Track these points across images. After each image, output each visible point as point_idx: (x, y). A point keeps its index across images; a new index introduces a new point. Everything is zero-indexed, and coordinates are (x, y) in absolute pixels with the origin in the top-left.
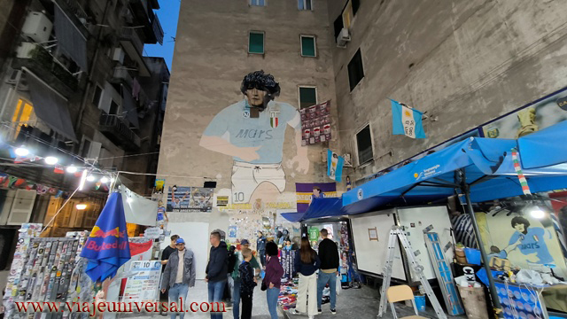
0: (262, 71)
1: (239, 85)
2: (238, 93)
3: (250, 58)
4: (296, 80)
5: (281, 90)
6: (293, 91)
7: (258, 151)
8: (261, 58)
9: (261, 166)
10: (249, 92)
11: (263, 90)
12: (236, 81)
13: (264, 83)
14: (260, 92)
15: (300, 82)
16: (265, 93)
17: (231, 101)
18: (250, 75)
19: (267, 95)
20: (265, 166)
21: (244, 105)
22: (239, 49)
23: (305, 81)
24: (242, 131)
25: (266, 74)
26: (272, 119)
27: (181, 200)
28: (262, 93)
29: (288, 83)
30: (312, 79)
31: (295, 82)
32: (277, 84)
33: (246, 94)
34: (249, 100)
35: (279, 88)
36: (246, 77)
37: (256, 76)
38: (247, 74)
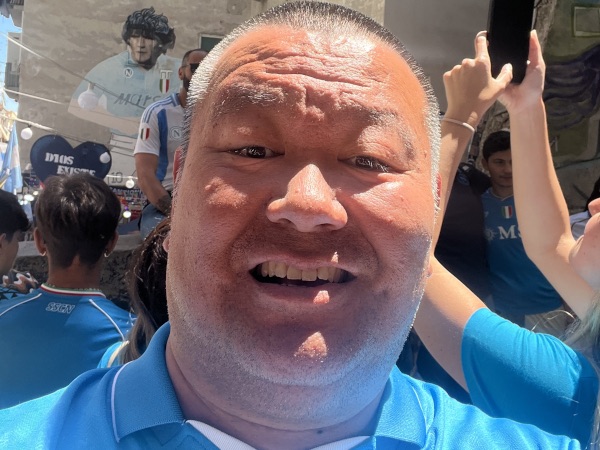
0: (152, 9)
1: (119, 29)
2: (119, 42)
5: (177, 40)
6: (191, 41)
10: (134, 41)
11: (152, 39)
12: (116, 22)
13: (154, 29)
14: (148, 42)
15: (204, 28)
16: (154, 43)
17: (108, 53)
18: (136, 15)
19: (156, 47)
21: (125, 60)
23: (210, 27)
24: (122, 96)
25: (157, 13)
26: (161, 81)
28: (150, 43)
29: (186, 29)
30: (220, 26)
31: (196, 28)
32: (171, 31)
33: (129, 44)
34: (133, 53)
35: (174, 37)
36: (129, 17)
37: (144, 16)
38: (131, 13)
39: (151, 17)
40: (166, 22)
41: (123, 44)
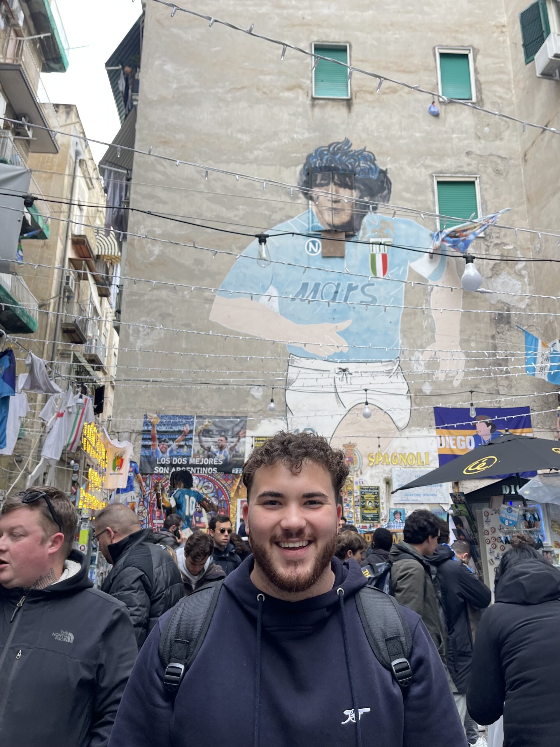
0: (347, 142)
1: (293, 176)
3: (317, 110)
4: (428, 162)
6: (421, 188)
7: (345, 334)
8: (343, 110)
9: (351, 367)
10: (319, 192)
11: (351, 188)
12: (287, 167)
14: (344, 193)
15: (439, 166)
16: (355, 194)
17: (276, 217)
18: (319, 153)
19: (360, 201)
20: (363, 367)
21: (308, 226)
22: (290, 89)
23: (449, 163)
24: (305, 286)
25: (355, 147)
26: (373, 258)
27: (174, 445)
28: (348, 195)
29: (408, 169)
30: (466, 160)
31: (427, 167)
32: (384, 173)
33: (311, 198)
34: (320, 212)
35: (389, 183)
36: (309, 157)
37: (334, 153)
38: (312, 151)
39: (346, 153)
40: (372, 160)
41: (302, 199)
